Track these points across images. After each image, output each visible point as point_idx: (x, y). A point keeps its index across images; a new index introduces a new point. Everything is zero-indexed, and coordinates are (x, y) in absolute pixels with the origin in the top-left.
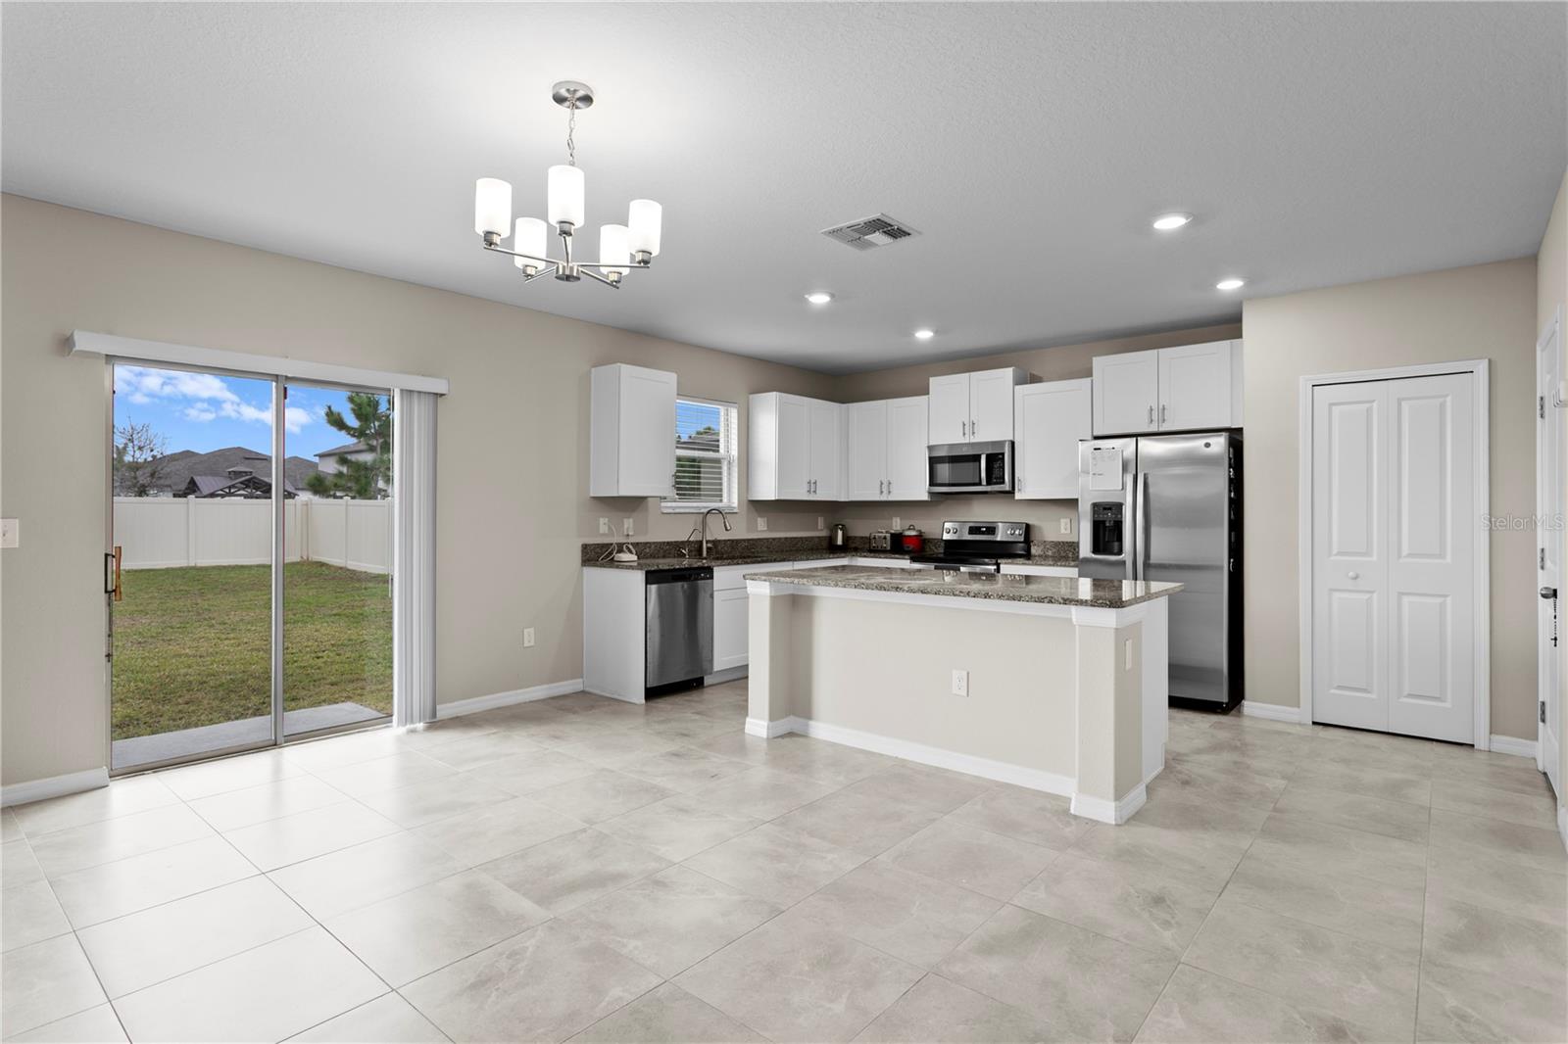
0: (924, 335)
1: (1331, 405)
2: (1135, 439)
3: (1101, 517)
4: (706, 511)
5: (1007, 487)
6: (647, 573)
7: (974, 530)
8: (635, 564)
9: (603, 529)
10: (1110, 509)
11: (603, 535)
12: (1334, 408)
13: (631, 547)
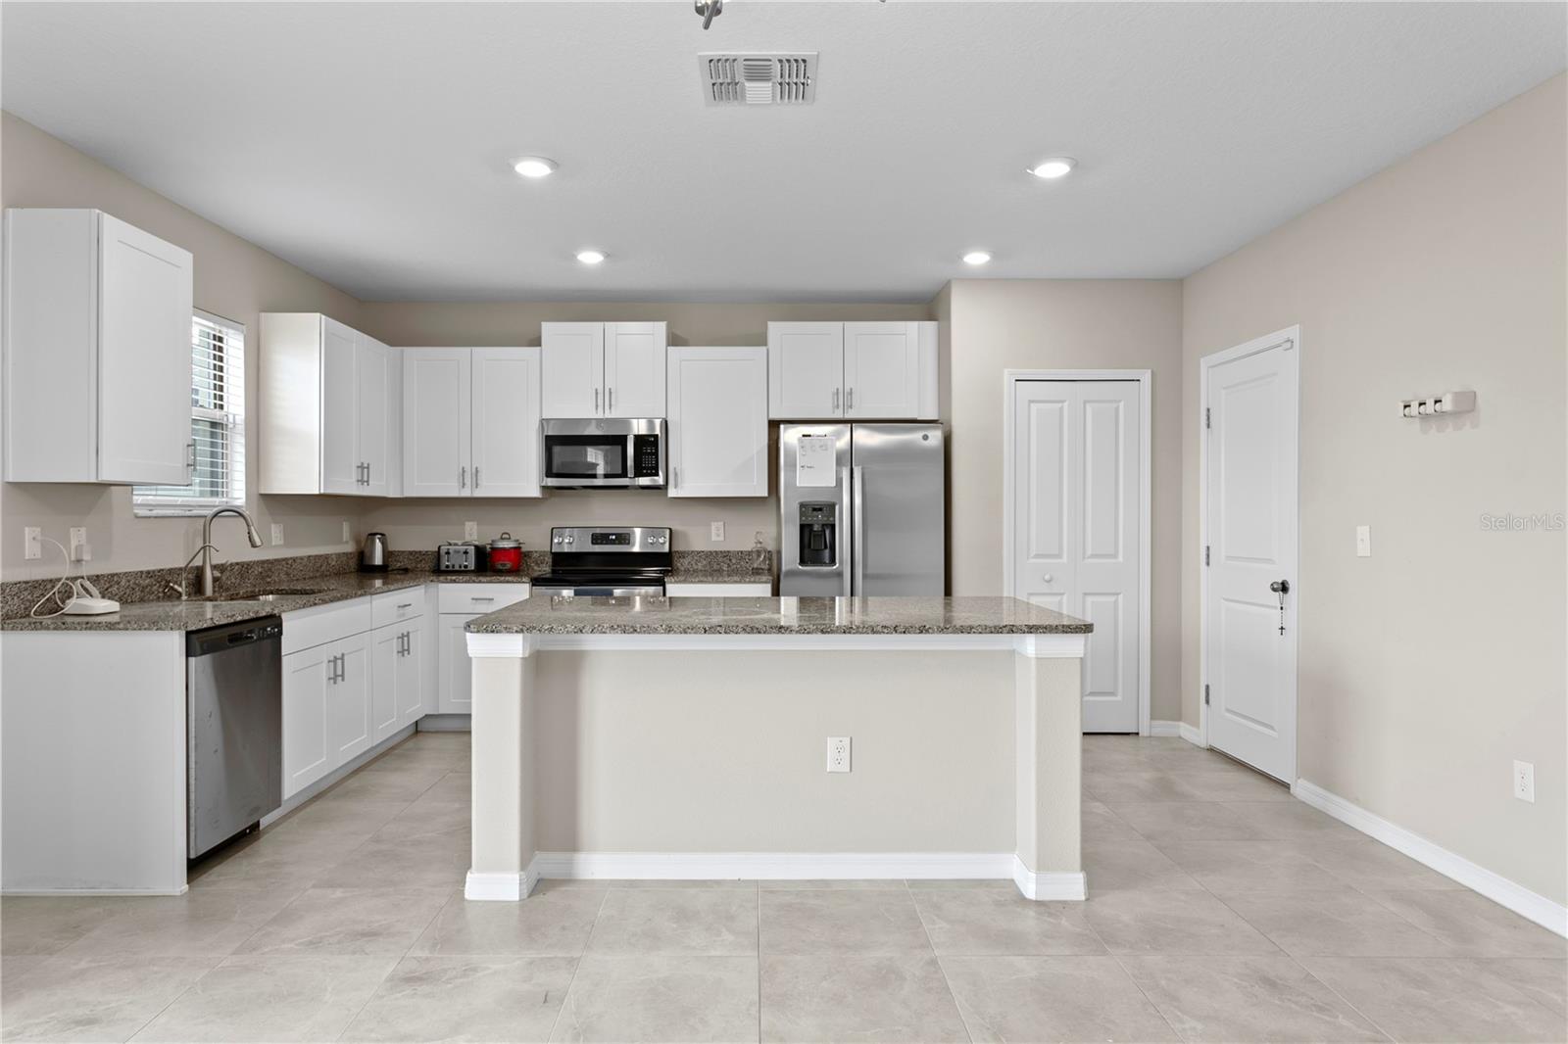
0: (590, 258)
1: (1031, 402)
2: (849, 425)
3: (809, 521)
4: (209, 512)
5: (660, 480)
6: (189, 634)
7: (597, 539)
8: (115, 618)
9: (31, 549)
10: (820, 510)
11: (32, 562)
12: (1032, 405)
13: (87, 584)
